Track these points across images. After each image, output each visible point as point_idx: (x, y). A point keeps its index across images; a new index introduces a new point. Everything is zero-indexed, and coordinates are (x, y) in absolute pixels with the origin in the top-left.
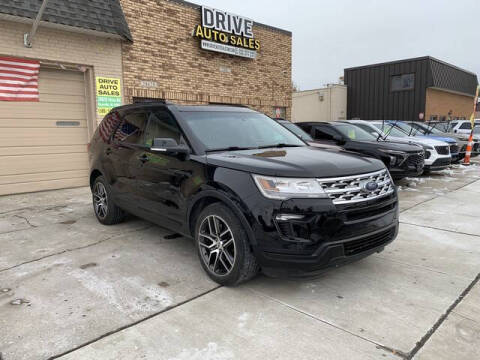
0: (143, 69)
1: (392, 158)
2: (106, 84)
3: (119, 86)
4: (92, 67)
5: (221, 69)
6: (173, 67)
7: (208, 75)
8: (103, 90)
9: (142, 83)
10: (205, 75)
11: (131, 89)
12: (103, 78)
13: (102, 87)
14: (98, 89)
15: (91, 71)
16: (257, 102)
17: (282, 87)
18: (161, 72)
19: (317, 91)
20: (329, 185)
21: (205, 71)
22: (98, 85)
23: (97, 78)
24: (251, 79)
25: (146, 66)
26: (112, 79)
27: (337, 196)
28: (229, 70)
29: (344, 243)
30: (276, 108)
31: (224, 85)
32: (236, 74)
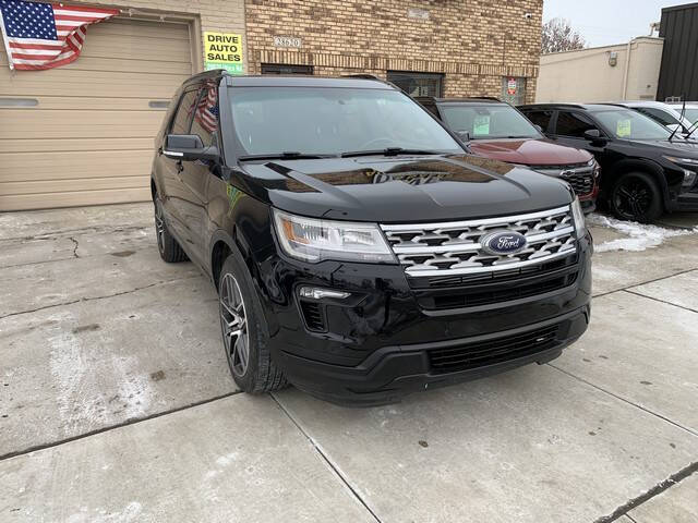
0: (277, 18)
1: (687, 173)
2: (219, 43)
3: (239, 46)
4: (198, 16)
5: (412, 14)
6: (329, 13)
7: (387, 25)
8: (215, 53)
9: (277, 41)
10: (383, 25)
11: (259, 51)
12: (215, 34)
13: (212, 48)
14: (207, 51)
15: (196, 23)
16: (474, 69)
17: (523, 42)
18: (308, 22)
19: (608, 50)
20: (407, 238)
21: (382, 17)
22: (207, 45)
23: (206, 34)
24: (465, 29)
25: (283, 13)
26: (229, 36)
27: (420, 260)
28: (426, 15)
29: (428, 351)
30: (508, 78)
31: (415, 40)
32: (437, 22)
